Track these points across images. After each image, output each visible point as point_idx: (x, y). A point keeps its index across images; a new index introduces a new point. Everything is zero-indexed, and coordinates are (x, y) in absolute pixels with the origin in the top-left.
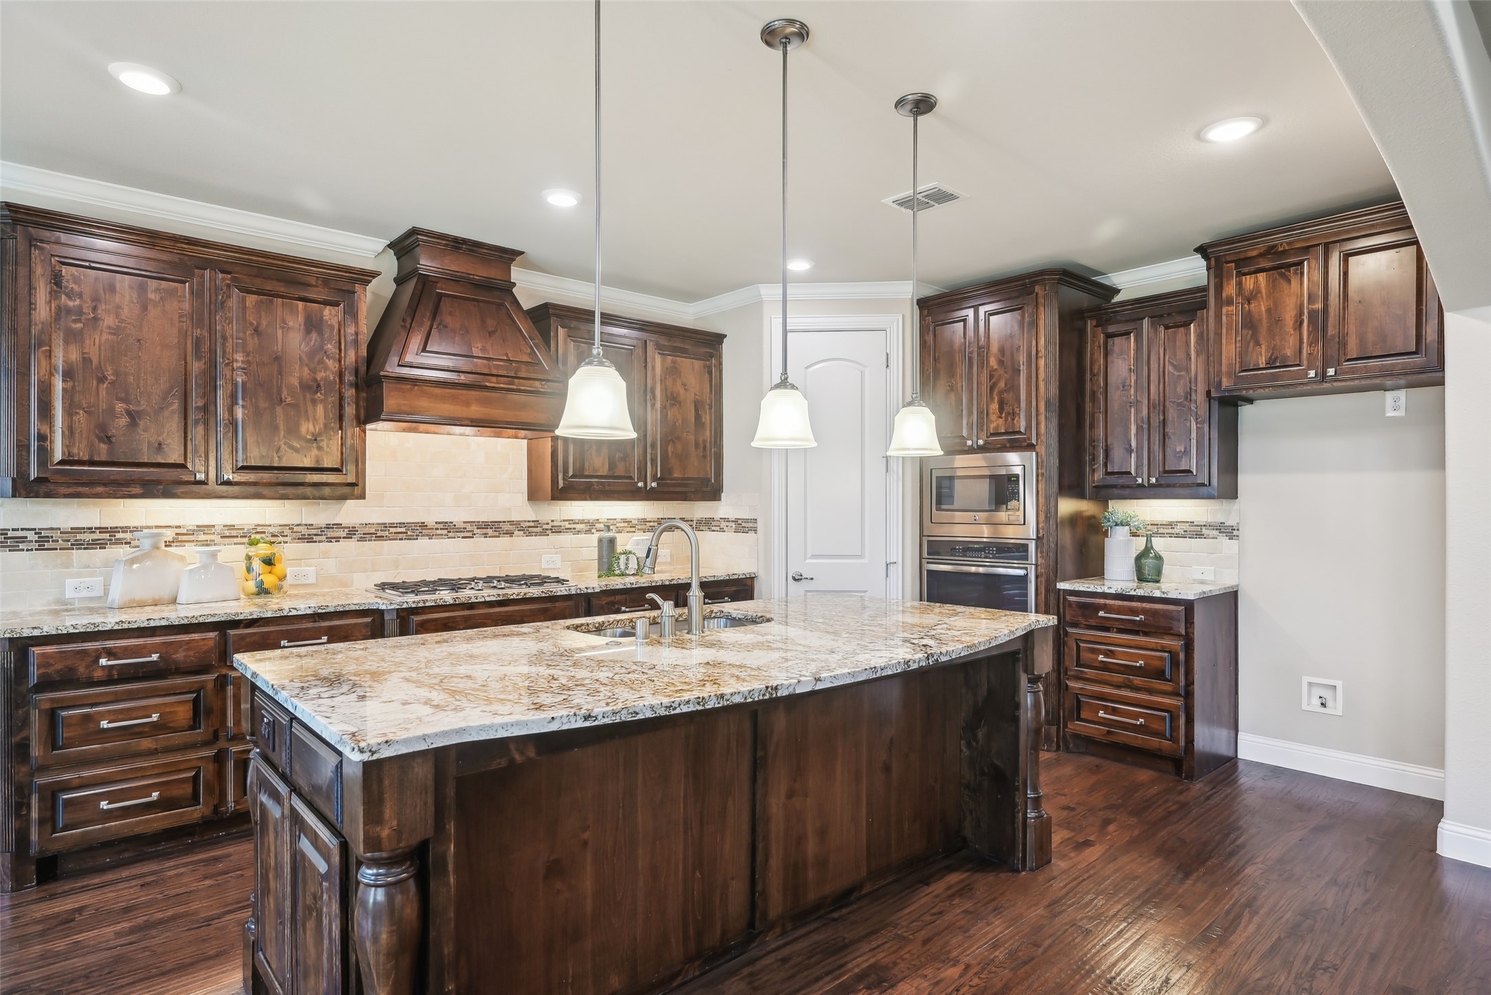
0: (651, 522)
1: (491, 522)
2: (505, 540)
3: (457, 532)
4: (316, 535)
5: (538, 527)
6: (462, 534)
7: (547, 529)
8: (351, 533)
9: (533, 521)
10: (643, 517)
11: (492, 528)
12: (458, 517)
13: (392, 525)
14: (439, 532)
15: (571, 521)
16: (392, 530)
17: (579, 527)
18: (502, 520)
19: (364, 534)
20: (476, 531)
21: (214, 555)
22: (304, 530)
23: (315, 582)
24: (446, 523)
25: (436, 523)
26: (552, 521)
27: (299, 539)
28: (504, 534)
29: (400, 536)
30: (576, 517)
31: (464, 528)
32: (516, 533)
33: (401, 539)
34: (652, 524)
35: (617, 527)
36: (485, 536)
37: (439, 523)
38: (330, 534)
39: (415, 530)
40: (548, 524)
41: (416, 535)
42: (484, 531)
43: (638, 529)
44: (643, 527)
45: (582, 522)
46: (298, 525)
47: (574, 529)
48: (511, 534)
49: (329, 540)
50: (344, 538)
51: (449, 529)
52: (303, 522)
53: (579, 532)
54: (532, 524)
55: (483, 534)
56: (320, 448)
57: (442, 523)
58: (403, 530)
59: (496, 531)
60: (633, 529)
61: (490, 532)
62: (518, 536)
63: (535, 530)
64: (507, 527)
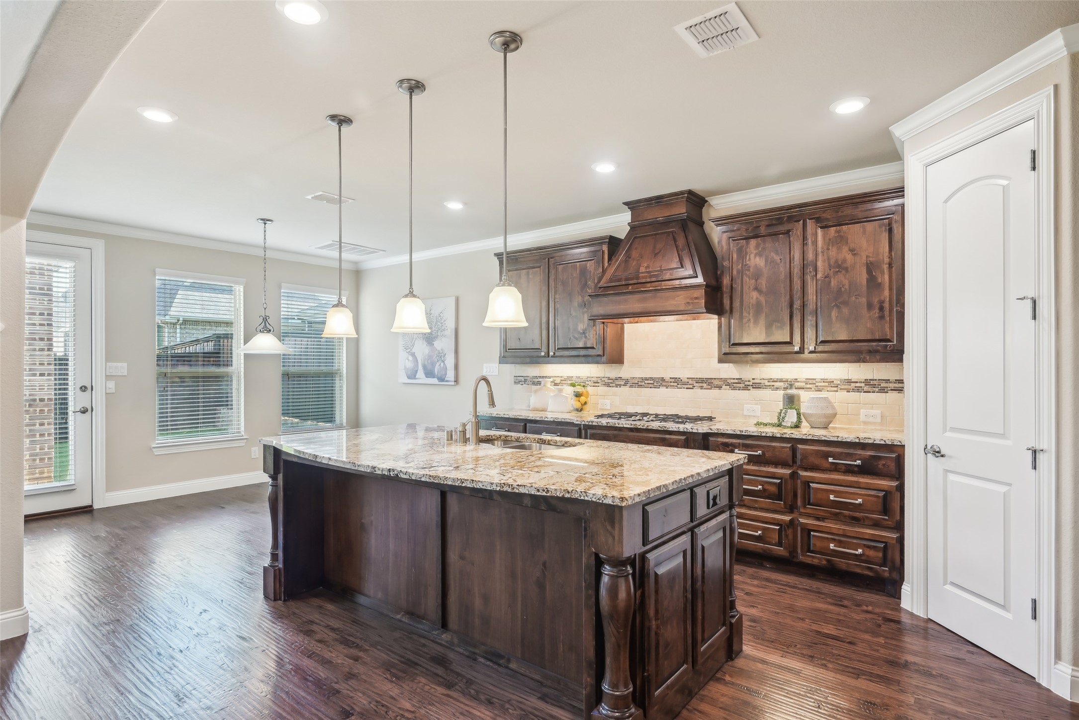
0: (857, 382)
1: (705, 379)
2: (715, 392)
3: (683, 384)
4: (611, 383)
5: (741, 383)
6: (686, 386)
7: (748, 385)
8: (626, 382)
9: (737, 379)
10: (847, 378)
11: (706, 383)
12: (684, 375)
13: (647, 379)
14: (672, 384)
15: (770, 380)
16: (646, 382)
17: (777, 384)
18: (713, 377)
19: (632, 383)
20: (695, 384)
21: (561, 391)
22: (607, 381)
23: (610, 408)
24: (676, 378)
25: (670, 378)
26: (753, 379)
27: (604, 385)
28: (714, 387)
29: (650, 385)
30: (775, 376)
31: (687, 382)
32: (724, 387)
33: (651, 388)
34: (858, 385)
35: (816, 386)
36: (702, 388)
37: (672, 378)
38: (618, 383)
39: (659, 382)
40: (749, 381)
41: (659, 386)
42: (701, 385)
43: (841, 389)
44: (846, 387)
45: (781, 381)
46: (603, 377)
47: (773, 386)
48: (720, 387)
49: (617, 386)
50: (623, 385)
51: (677, 382)
52: (606, 376)
53: (777, 388)
54: (737, 381)
55: (700, 387)
56: (586, 337)
57: (674, 378)
58: (652, 382)
59: (709, 385)
60: (836, 389)
61: (705, 385)
62: (725, 389)
63: (738, 385)
64: (716, 383)
